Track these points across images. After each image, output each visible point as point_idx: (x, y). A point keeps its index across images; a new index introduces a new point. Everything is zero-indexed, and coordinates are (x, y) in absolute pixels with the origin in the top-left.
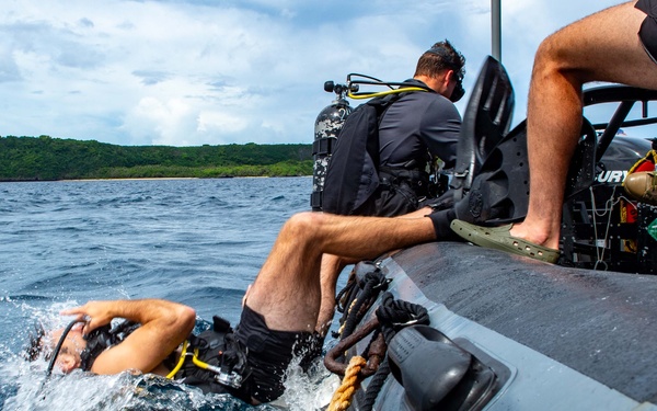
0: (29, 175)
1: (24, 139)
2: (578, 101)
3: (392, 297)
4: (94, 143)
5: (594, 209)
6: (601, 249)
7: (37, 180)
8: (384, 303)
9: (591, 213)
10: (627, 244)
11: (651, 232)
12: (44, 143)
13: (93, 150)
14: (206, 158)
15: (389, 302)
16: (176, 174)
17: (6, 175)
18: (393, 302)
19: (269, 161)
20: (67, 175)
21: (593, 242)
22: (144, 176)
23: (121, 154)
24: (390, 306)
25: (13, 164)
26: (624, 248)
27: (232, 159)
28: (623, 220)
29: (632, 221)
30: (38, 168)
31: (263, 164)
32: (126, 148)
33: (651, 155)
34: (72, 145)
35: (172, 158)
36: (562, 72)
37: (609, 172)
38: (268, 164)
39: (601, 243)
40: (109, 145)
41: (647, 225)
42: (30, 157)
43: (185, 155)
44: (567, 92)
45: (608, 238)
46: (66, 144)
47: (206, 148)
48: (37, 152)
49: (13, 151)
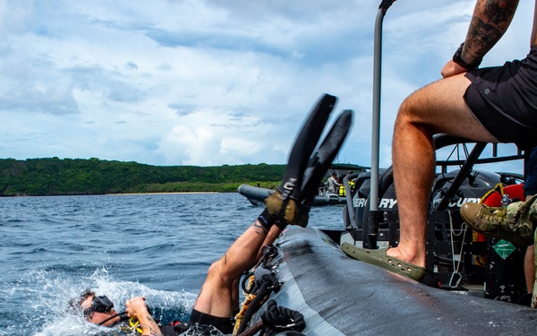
0: (82, 190)
1: (77, 161)
2: (430, 145)
3: (276, 304)
4: (134, 164)
5: (452, 230)
6: (456, 262)
7: (87, 194)
8: (269, 308)
9: (449, 232)
10: (478, 259)
11: (497, 250)
12: (93, 164)
13: (133, 169)
14: (226, 176)
15: (272, 308)
16: (200, 189)
17: (63, 190)
18: (276, 308)
19: (277, 178)
20: (112, 190)
21: (451, 257)
22: (175, 191)
23: (155, 173)
24: (273, 311)
25: (69, 181)
26: (475, 262)
27: (247, 177)
28: (474, 239)
29: (482, 240)
30: (89, 184)
31: (272, 181)
32: (160, 168)
33: (499, 187)
34: (116, 166)
35: (197, 176)
36: (414, 124)
37: (465, 199)
38: (276, 181)
39: (457, 258)
40: (146, 165)
41: (494, 244)
42: (82, 176)
43: (208, 173)
44: (419, 138)
45: (462, 254)
46: (111, 165)
47: (226, 167)
48: (88, 171)
49: (69, 171)
